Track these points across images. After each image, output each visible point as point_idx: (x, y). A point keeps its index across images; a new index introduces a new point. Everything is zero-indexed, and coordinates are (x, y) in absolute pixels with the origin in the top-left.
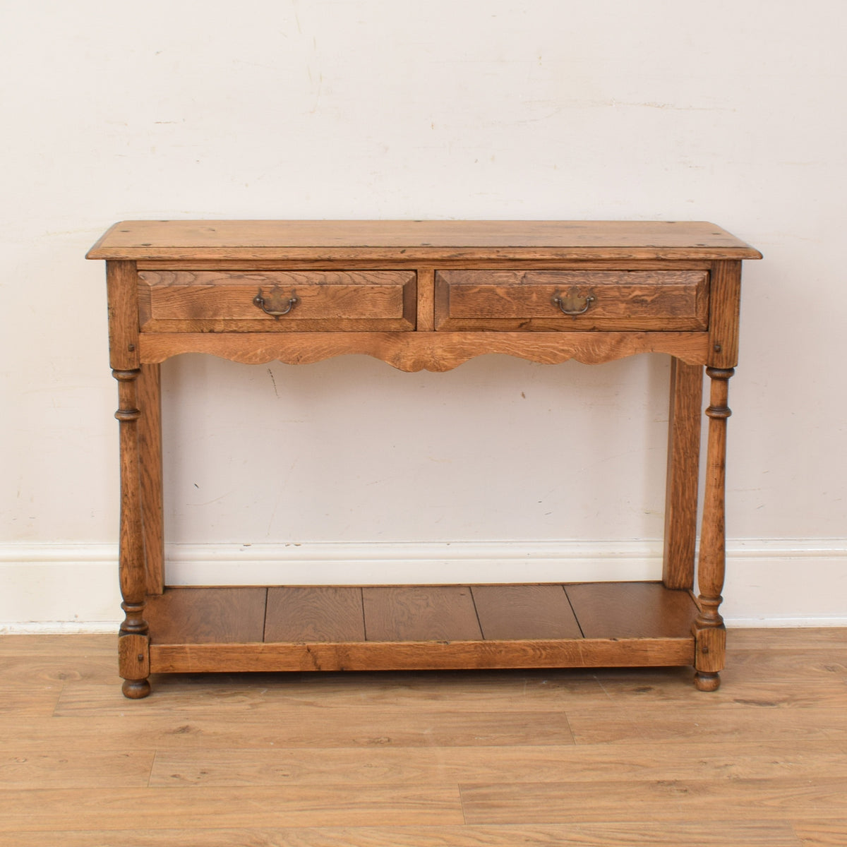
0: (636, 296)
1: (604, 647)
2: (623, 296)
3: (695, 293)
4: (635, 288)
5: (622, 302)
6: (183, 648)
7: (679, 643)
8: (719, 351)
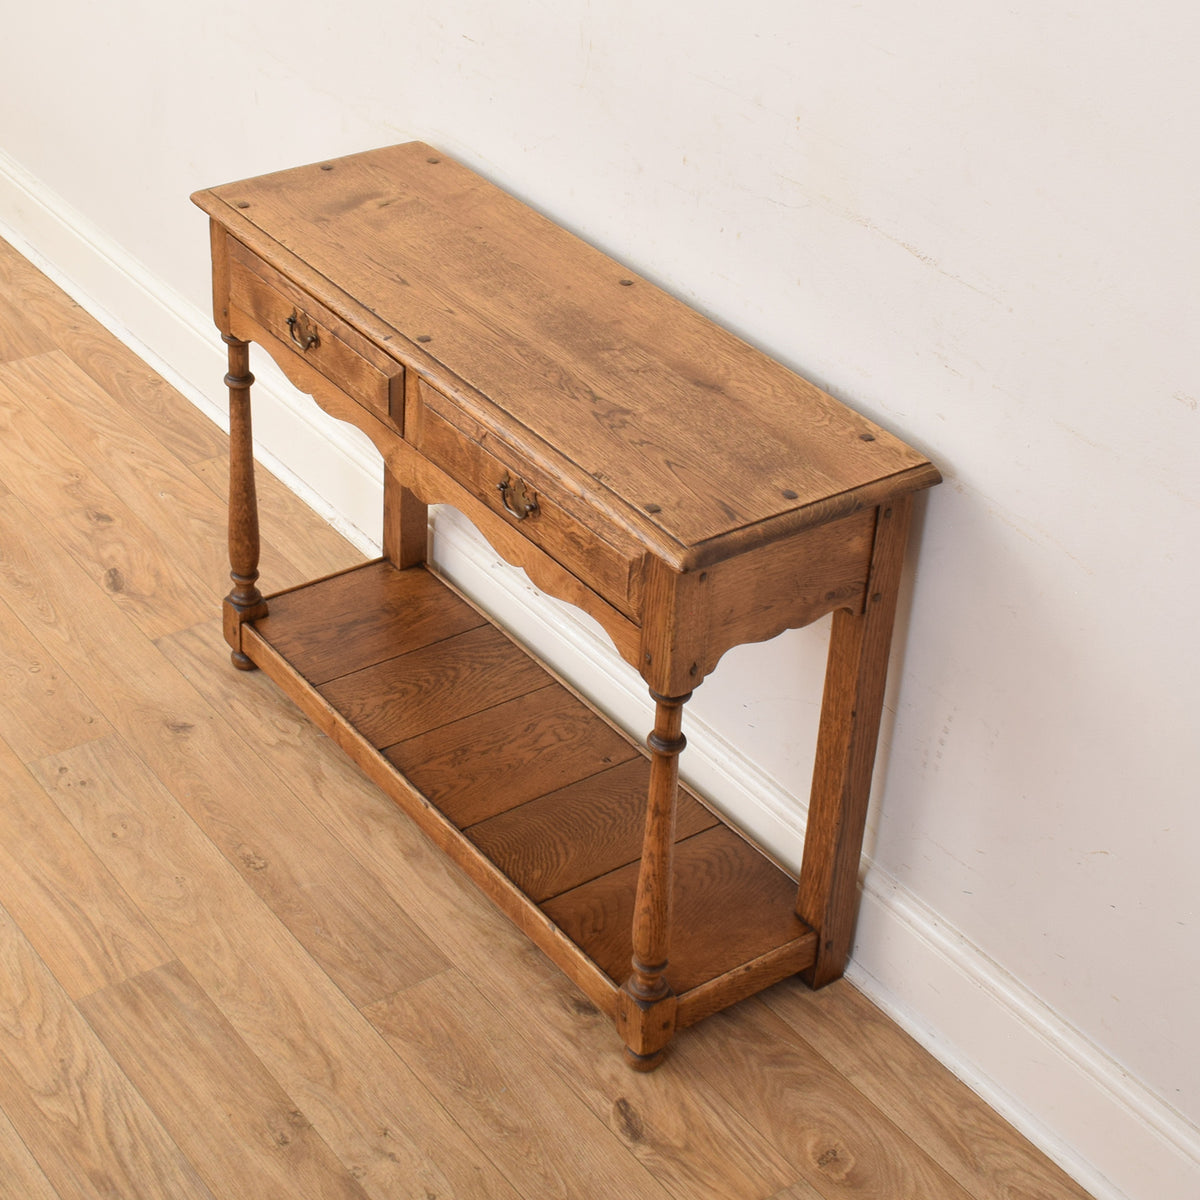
0: (573, 533)
1: (543, 928)
2: (563, 525)
3: (628, 570)
4: (573, 522)
5: (563, 532)
6: (260, 645)
7: (604, 985)
8: (650, 662)
